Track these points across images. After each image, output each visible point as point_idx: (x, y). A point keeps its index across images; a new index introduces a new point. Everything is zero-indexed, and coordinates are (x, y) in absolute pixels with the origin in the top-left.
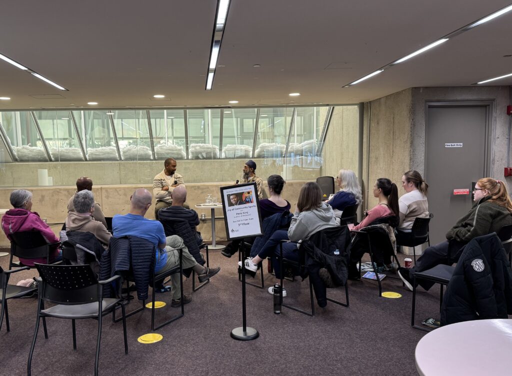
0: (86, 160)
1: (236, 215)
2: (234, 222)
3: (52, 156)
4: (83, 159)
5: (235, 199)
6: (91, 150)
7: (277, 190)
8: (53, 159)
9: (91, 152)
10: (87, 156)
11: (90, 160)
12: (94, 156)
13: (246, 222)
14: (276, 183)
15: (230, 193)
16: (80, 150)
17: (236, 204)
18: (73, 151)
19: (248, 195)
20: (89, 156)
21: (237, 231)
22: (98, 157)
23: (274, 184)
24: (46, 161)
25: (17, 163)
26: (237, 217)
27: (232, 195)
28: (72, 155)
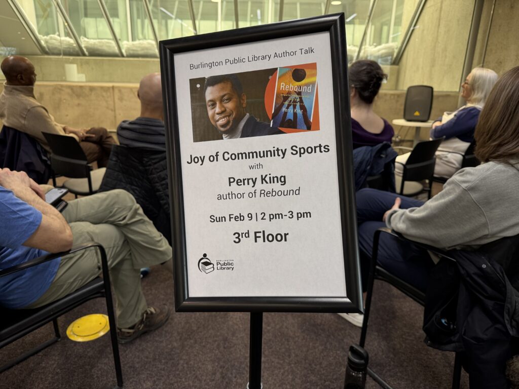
0: (123, 56)
1: (226, 189)
2: (213, 219)
3: (85, 50)
4: (120, 55)
5: (229, 105)
6: (127, 44)
7: (366, 94)
8: (87, 53)
9: (129, 46)
10: (124, 51)
11: (128, 56)
12: (131, 52)
13: (273, 227)
14: (365, 78)
15: (207, 73)
16: (113, 43)
17: (231, 132)
18: (108, 44)
19: (293, 86)
20: (126, 52)
21: (227, 266)
22: (136, 53)
23: (362, 81)
24: (78, 55)
25: (46, 56)
26: (231, 195)
27: (215, 81)
28: (106, 49)
